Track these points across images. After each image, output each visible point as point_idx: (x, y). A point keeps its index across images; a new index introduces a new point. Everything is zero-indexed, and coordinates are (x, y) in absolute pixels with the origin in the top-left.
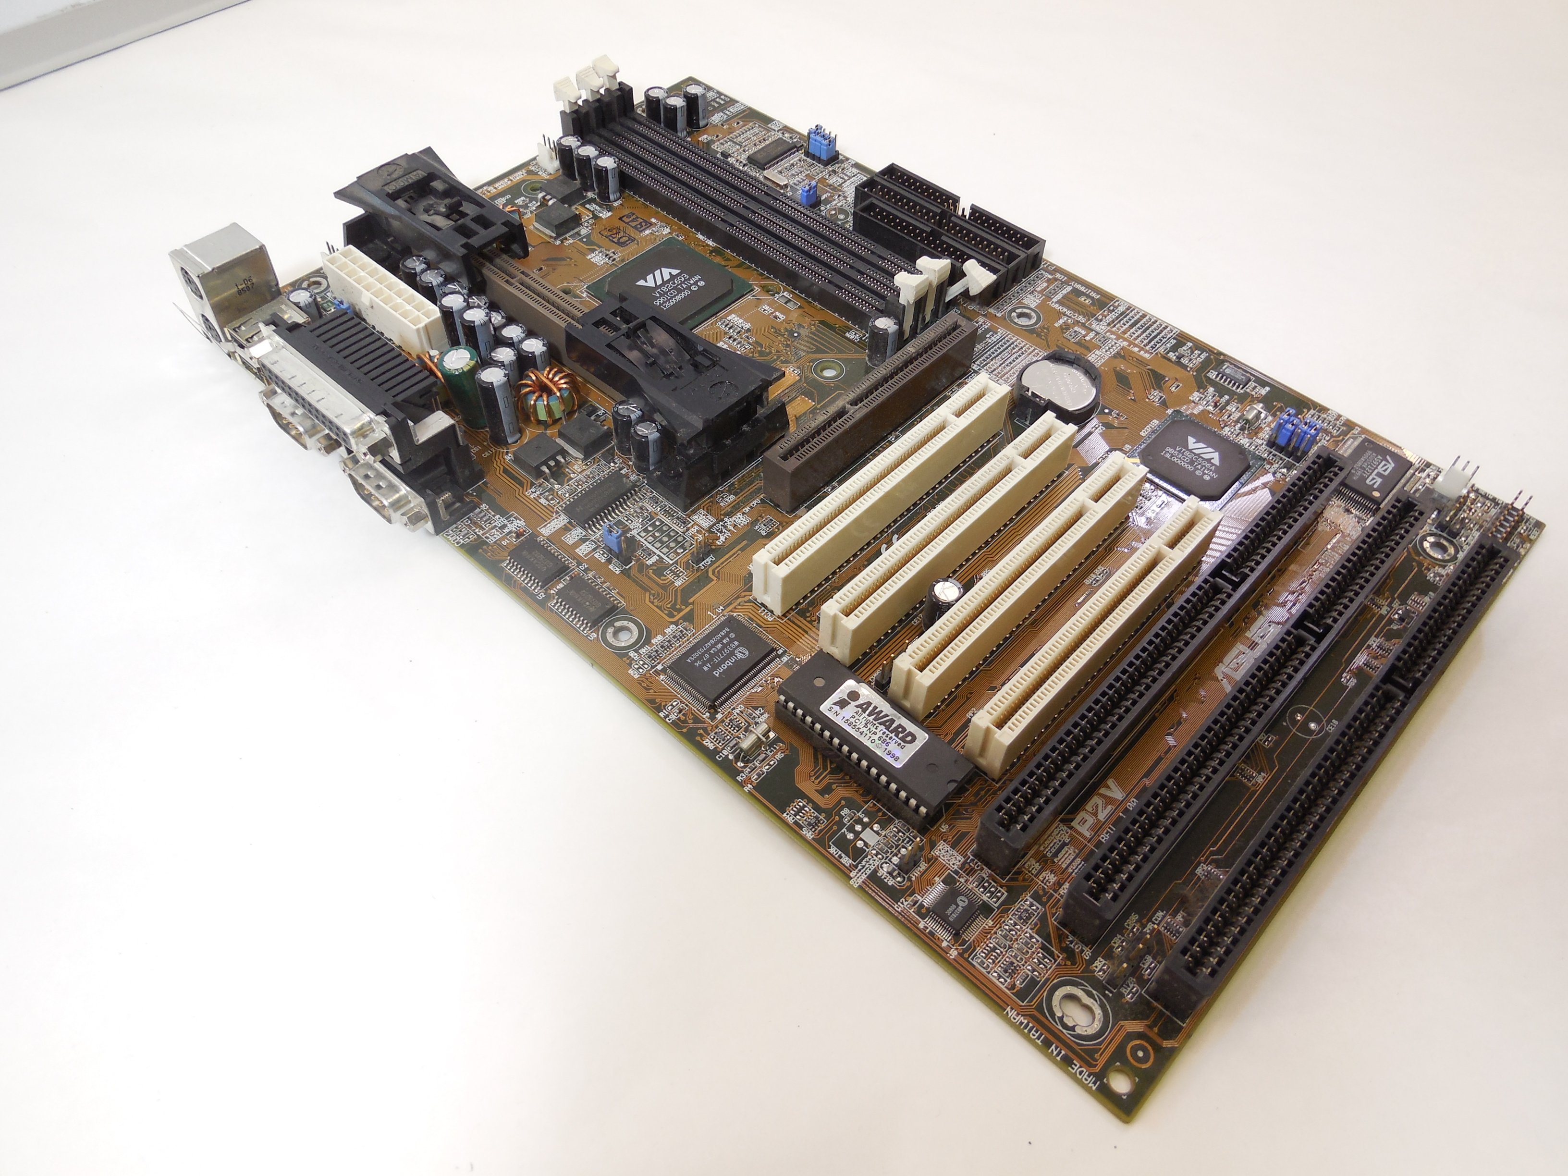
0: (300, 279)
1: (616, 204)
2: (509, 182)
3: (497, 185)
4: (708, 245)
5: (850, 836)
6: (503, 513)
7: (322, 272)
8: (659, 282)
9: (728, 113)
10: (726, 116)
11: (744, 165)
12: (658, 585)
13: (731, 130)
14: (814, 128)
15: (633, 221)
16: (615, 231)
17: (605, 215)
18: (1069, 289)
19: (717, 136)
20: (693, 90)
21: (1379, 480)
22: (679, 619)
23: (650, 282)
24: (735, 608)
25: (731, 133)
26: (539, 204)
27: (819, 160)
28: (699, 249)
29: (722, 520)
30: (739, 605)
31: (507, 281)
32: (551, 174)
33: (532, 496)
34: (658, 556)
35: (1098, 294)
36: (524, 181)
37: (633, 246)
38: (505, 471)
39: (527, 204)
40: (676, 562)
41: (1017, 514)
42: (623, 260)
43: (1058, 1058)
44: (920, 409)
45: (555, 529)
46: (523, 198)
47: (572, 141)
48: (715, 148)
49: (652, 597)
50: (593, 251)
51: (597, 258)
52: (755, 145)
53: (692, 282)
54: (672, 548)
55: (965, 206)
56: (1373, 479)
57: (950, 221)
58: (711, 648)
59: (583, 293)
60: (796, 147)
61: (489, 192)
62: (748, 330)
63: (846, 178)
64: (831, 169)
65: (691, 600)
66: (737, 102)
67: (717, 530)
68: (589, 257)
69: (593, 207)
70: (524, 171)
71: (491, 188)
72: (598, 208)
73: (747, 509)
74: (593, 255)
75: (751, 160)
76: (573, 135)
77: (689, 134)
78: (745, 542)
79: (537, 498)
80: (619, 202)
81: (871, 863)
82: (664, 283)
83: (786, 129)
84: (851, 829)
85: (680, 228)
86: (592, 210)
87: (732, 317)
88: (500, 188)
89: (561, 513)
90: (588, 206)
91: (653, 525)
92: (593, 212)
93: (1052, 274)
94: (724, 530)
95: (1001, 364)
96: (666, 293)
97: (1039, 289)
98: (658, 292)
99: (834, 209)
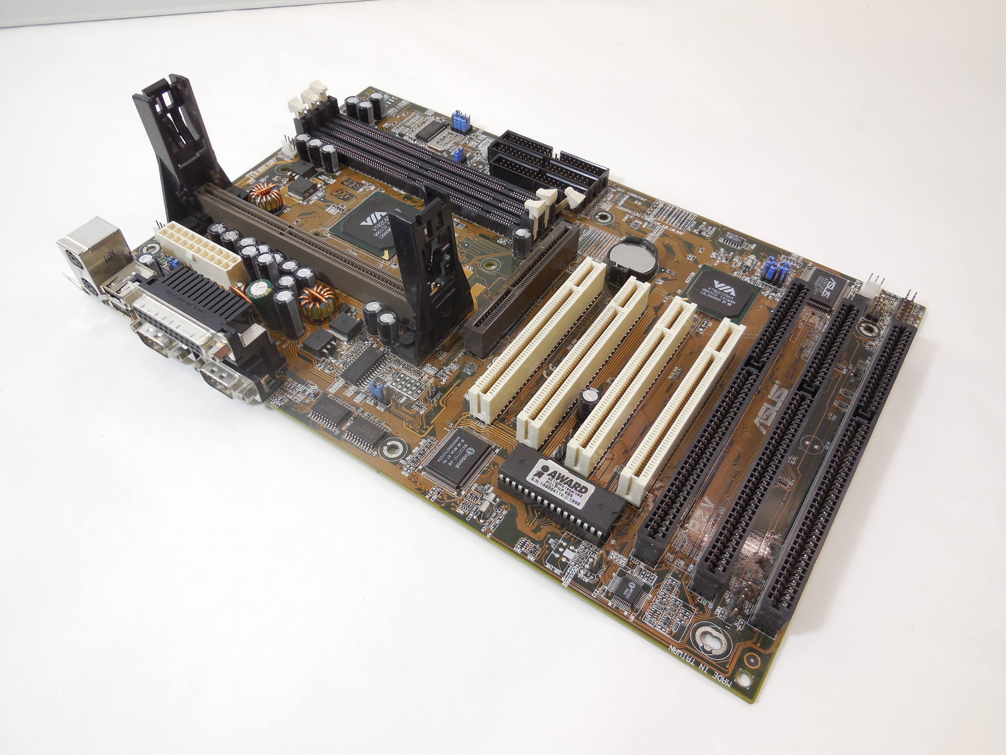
0: (142, 246)
1: (337, 174)
2: (266, 167)
3: (259, 170)
4: (400, 194)
5: (557, 556)
6: (303, 383)
7: (154, 240)
8: (375, 221)
9: (397, 107)
10: (397, 110)
11: (415, 140)
12: (409, 415)
13: (402, 119)
14: (455, 112)
15: (350, 184)
16: (340, 192)
17: (332, 181)
18: (627, 197)
19: (394, 123)
20: (375, 96)
21: (829, 293)
22: (427, 435)
23: (369, 222)
24: (460, 423)
25: (403, 120)
26: (288, 179)
27: (461, 133)
28: (396, 197)
29: (442, 369)
30: (462, 420)
32: (292, 159)
33: (319, 369)
34: (406, 396)
35: (645, 198)
36: (276, 165)
37: (353, 200)
38: (299, 355)
39: (280, 180)
40: (418, 399)
42: (349, 210)
43: (705, 672)
44: (551, 283)
45: (338, 388)
46: (277, 177)
47: (304, 137)
48: (394, 131)
49: (407, 424)
50: (329, 206)
51: (332, 210)
52: (419, 126)
54: (414, 391)
55: (556, 153)
56: (825, 293)
57: (549, 163)
58: (451, 451)
59: (327, 234)
60: (445, 125)
61: (255, 175)
63: (480, 142)
64: (469, 137)
65: (432, 422)
66: (402, 100)
67: (440, 376)
68: (327, 210)
69: (323, 177)
70: (274, 159)
71: (255, 172)
72: (326, 178)
73: (456, 360)
74: (329, 208)
75: (418, 137)
76: (304, 133)
77: (376, 124)
78: (459, 381)
79: (323, 370)
80: (340, 172)
81: (573, 570)
82: (378, 222)
83: (436, 114)
84: (557, 551)
85: (381, 185)
86: (323, 179)
88: (261, 171)
89: (340, 377)
90: (320, 177)
91: (399, 377)
92: (324, 181)
93: (615, 189)
94: (444, 375)
95: (595, 249)
96: (381, 228)
97: (609, 199)
98: (375, 228)
99: (476, 162)
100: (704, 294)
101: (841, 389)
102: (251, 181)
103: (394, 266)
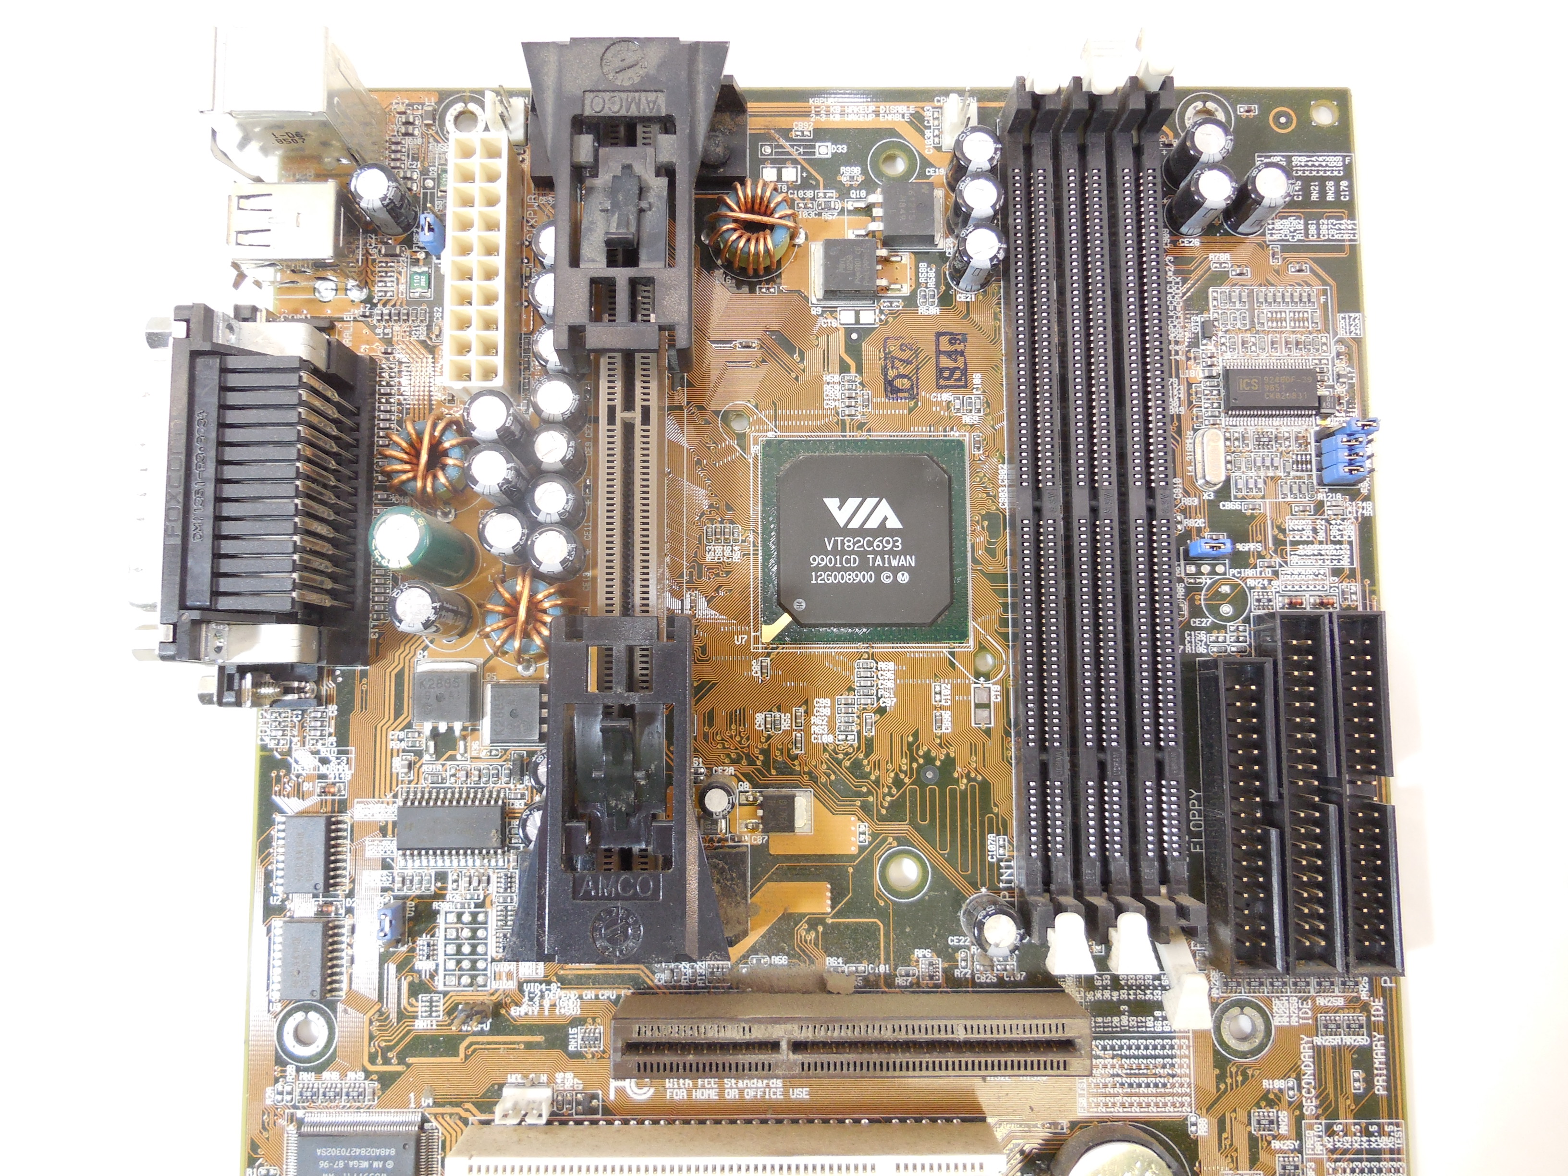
0: (458, 92)
2: (872, 117)
3: (852, 107)
4: (995, 498)
6: (342, 739)
8: (855, 524)
9: (1313, 229)
10: (1301, 236)
11: (1210, 378)
12: (399, 1004)
13: (1275, 276)
15: (949, 354)
16: (905, 356)
17: (928, 308)
18: (1362, 1040)
19: (1242, 274)
20: (1268, 183)
22: (376, 1073)
24: (443, 1115)
25: (1270, 284)
26: (864, 204)
28: (975, 498)
29: (549, 983)
30: (451, 1115)
31: (612, 410)
32: (939, 149)
33: (392, 744)
34: (437, 965)
35: (1388, 1088)
36: (892, 132)
37: (899, 408)
38: (400, 676)
39: (852, 187)
40: (445, 994)
42: (861, 426)
45: (372, 819)
46: (857, 170)
47: (982, 153)
48: (1211, 298)
49: (376, 1016)
51: (836, 391)
52: (1273, 346)
53: (894, 563)
54: (461, 969)
58: (354, 1159)
59: (756, 443)
60: (1324, 405)
61: (828, 114)
62: (881, 711)
63: (1320, 538)
64: (1321, 498)
65: (410, 1060)
66: (1353, 216)
67: (530, 993)
68: (829, 377)
70: (912, 108)
71: (838, 106)
72: (932, 284)
73: (589, 994)
74: (837, 377)
75: (1231, 376)
76: (994, 140)
78: (539, 1038)
79: (395, 754)
80: (971, 295)
82: (862, 531)
83: (1354, 348)
85: (995, 427)
86: (922, 280)
87: (887, 667)
89: (399, 801)
90: (924, 265)
91: (474, 915)
92: (918, 285)
93: (1372, 992)
94: (537, 999)
95: (1118, 1075)
96: (843, 552)
97: (1321, 1001)
98: (836, 542)
99: (1234, 586)
102: (803, 127)
103: (756, 667)
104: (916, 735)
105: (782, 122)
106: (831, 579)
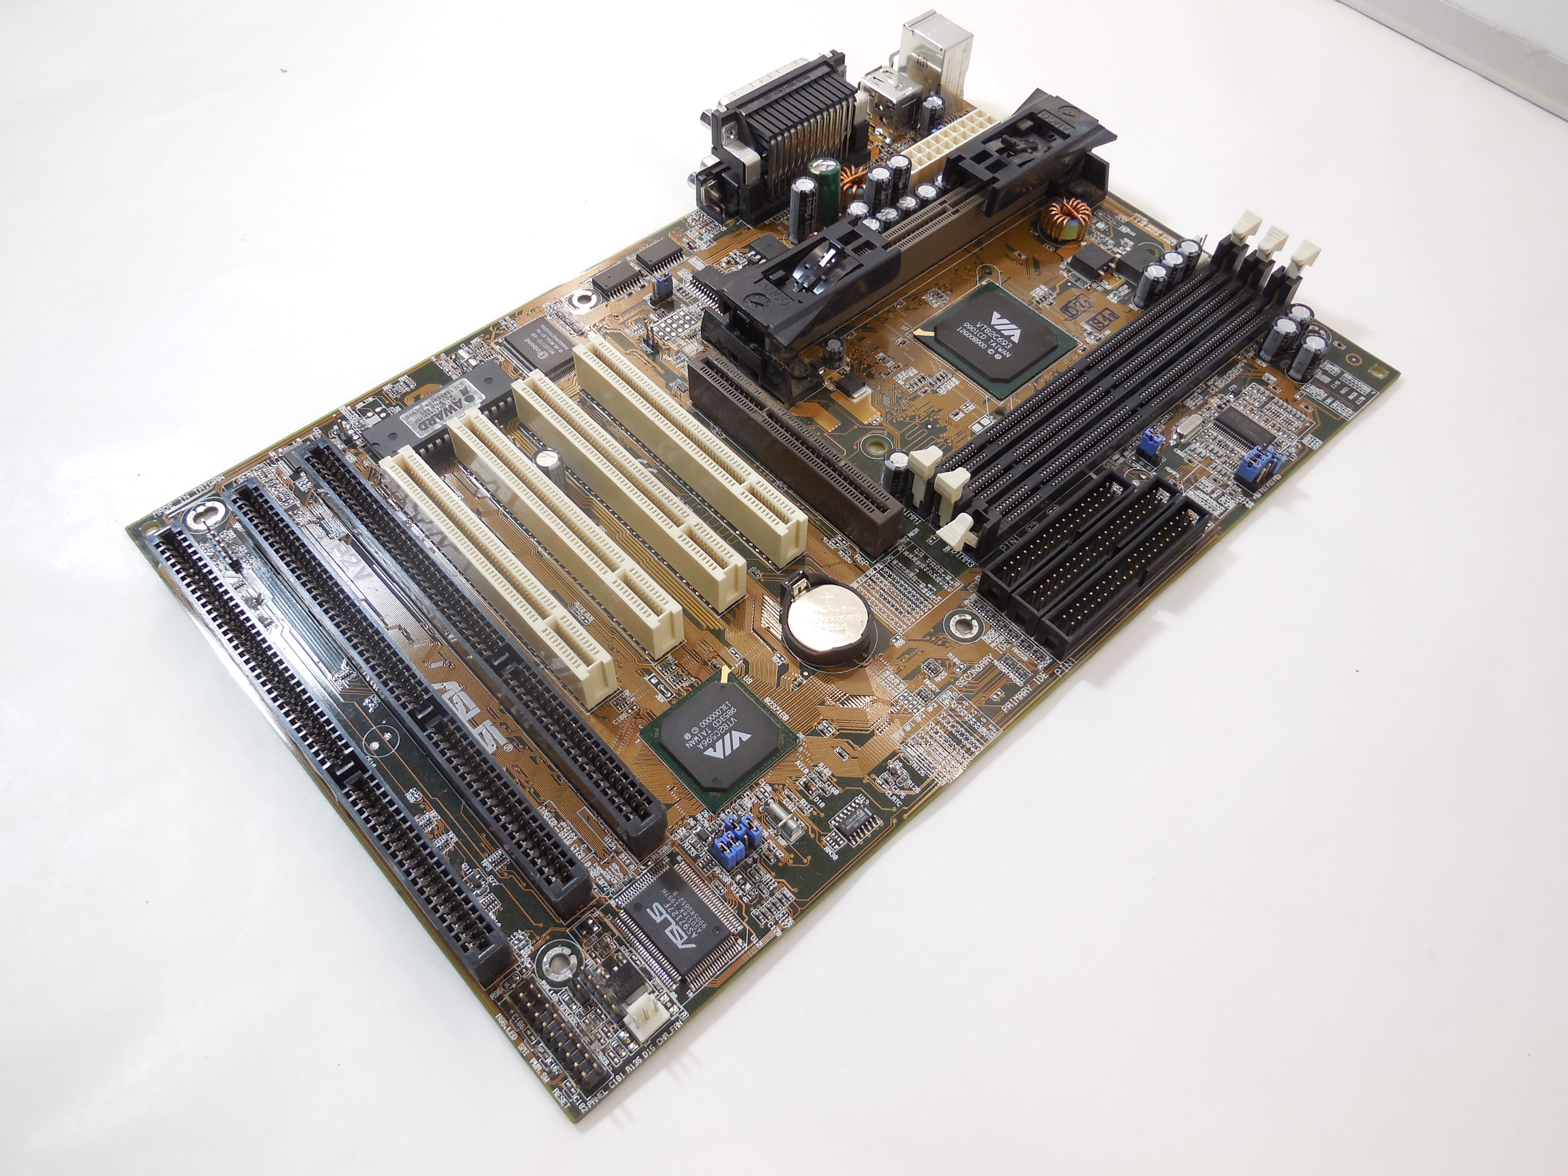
1: (1128, 303)
5: (378, 410)
6: (716, 238)
9: (1330, 401)
10: (1320, 399)
11: (1219, 406)
13: (1290, 401)
15: (1104, 317)
16: (1084, 304)
17: (1112, 299)
18: (1019, 682)
19: (1274, 387)
21: (658, 919)
25: (1286, 401)
33: (730, 252)
35: (1010, 712)
37: (1062, 316)
39: (1123, 246)
41: (668, 566)
42: (1038, 309)
44: (818, 511)
45: (694, 265)
46: (1131, 243)
49: (615, 315)
50: (1052, 289)
51: (1041, 292)
52: (1266, 420)
53: (1000, 350)
54: (664, 329)
56: (661, 914)
58: (551, 338)
59: (987, 282)
62: (935, 392)
63: (1215, 496)
64: (1230, 483)
65: (608, 337)
66: (1354, 410)
67: (679, 356)
68: (1043, 287)
69: (1124, 290)
71: (1144, 223)
72: (1123, 293)
74: (1046, 290)
75: (1231, 413)
78: (662, 372)
79: (730, 257)
80: (1136, 309)
81: (354, 419)
83: (1308, 452)
84: (383, 411)
86: (1120, 289)
87: (955, 381)
88: (1147, 228)
90: (1124, 287)
92: (1116, 290)
93: (1046, 669)
94: (679, 360)
95: (884, 590)
96: (982, 331)
97: (1015, 650)
98: (983, 326)
100: (724, 707)
101: (455, 839)
102: (1123, 218)
104: (940, 410)
105: (1116, 211)
106: (966, 333)
